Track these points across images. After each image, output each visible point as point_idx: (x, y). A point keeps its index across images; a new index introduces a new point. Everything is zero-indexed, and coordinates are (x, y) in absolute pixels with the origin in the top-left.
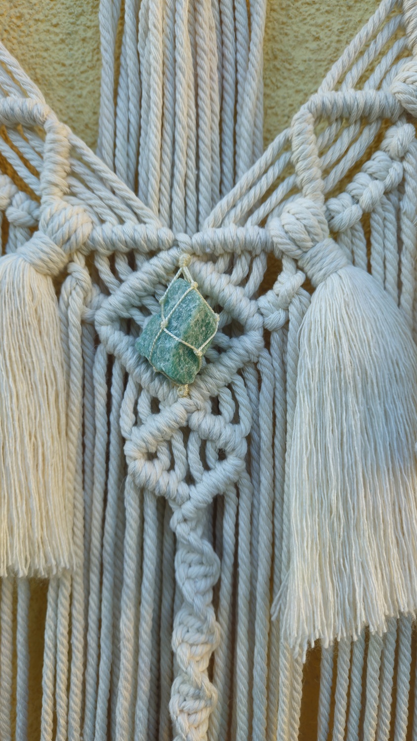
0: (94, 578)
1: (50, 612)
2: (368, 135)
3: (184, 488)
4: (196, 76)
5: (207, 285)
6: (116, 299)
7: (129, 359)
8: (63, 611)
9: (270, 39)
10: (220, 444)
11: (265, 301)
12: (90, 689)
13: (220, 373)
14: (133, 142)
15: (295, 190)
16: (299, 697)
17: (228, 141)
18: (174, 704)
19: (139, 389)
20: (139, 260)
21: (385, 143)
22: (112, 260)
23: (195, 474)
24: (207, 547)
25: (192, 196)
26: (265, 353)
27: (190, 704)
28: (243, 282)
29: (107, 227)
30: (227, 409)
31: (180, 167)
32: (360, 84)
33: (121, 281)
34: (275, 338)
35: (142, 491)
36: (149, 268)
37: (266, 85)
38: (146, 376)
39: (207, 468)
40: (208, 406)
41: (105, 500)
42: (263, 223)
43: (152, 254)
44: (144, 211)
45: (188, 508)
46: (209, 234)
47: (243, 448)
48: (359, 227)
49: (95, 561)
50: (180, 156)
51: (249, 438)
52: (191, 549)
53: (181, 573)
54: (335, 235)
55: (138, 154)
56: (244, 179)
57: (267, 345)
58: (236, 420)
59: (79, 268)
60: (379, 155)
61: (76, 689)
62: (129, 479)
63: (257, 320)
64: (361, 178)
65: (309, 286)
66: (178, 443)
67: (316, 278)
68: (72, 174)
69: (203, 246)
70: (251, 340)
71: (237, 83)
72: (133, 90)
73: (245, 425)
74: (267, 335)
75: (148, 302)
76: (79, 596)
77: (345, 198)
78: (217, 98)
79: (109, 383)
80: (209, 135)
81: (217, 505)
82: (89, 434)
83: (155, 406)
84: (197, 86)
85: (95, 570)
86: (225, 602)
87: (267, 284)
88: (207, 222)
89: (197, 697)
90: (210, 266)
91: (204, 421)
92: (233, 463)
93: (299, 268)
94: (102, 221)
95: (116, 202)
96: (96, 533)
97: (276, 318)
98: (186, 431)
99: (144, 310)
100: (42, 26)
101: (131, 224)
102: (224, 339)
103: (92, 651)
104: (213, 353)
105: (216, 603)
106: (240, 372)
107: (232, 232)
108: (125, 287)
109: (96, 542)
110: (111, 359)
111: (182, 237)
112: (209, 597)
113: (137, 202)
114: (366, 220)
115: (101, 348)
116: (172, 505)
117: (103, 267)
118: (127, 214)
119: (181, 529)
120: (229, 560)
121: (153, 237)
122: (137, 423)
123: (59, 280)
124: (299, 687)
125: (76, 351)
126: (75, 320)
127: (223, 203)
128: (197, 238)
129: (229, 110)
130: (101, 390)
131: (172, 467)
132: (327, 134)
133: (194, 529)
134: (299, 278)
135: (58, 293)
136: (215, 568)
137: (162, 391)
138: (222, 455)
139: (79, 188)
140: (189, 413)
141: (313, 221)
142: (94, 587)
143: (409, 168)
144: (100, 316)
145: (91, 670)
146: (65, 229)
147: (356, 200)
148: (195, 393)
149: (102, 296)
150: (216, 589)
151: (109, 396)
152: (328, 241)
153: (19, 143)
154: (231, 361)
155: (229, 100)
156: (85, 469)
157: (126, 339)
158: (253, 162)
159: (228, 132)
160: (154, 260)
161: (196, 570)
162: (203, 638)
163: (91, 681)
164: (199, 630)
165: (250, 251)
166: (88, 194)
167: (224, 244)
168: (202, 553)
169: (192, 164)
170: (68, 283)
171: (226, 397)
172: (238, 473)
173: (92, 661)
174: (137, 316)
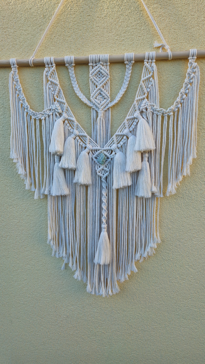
0: (93, 186)
1: (88, 190)
2: (122, 137)
3: (103, 176)
4: (103, 130)
5: (105, 154)
6: (95, 155)
7: (97, 162)
8: (90, 190)
9: (111, 123)
10: (107, 171)
11: (111, 155)
12: (93, 199)
13: (106, 163)
14: (96, 136)
15: (114, 143)
16: (116, 198)
17: (107, 136)
18: (103, 199)
19: (98, 165)
20: (97, 151)
21: (124, 138)
22: (94, 151)
23: (104, 174)
24: (106, 182)
25: (103, 143)
26: (111, 161)
27: (104, 198)
28: (109, 153)
29: (94, 147)
30: (107, 167)
31: (101, 140)
32: (120, 132)
33: (95, 153)
34: (112, 159)
35: (98, 176)
36: (98, 152)
37: (111, 129)
38: (98, 164)
39: (105, 173)
40: (105, 167)
41: (94, 177)
42: (111, 147)
43: (99, 150)
44: (98, 146)
45: (103, 178)
46: (105, 148)
47: (109, 171)
48: (121, 147)
49: (93, 184)
50: (101, 139)
51: (110, 170)
52: (104, 182)
53: (103, 185)
54: (118, 148)
55: (96, 138)
56: (109, 142)
57: (112, 160)
58: (108, 168)
59: (91, 152)
60: (123, 139)
61: (92, 198)
62: (97, 175)
63: (110, 157)
64: (121, 142)
65: (116, 154)
66: (102, 171)
67: (116, 153)
68: (90, 141)
69: (104, 150)
70: (110, 159)
71: (108, 129)
72: (96, 130)
73: (109, 169)
74: (111, 159)
75: (98, 155)
76: (92, 188)
77: (119, 144)
78: (105, 132)
79: (94, 164)
80: (105, 136)
81: (106, 177)
82: (92, 170)
83: (99, 167)
84: (103, 131)
85: (93, 185)
86: (108, 188)
87: (111, 153)
88: (105, 147)
89: (105, 198)
90: (105, 151)
91: (105, 168)
92: (108, 173)
93: (115, 152)
94: (93, 147)
95: (95, 145)
96: (93, 181)
97: (112, 157)
98: (103, 169)
99: (98, 156)
100: (84, 121)
101: (96, 147)
102: (107, 159)
103: (93, 194)
104: (106, 161)
105: (107, 188)
106: (109, 163)
107: (107, 148)
108: (96, 154)
109: (93, 182)
110: (94, 162)
111: (102, 148)
112: (106, 187)
113: (97, 145)
114: (122, 146)
115: (93, 161)
116: (102, 177)
117: (93, 152)
118: (96, 146)
119: (103, 180)
120: (108, 184)
121: (99, 149)
122: (98, 169)
123: (89, 153)
124: (116, 197)
125: (91, 161)
126: (90, 158)
127: (106, 145)
128: (104, 148)
129: (107, 132)
130: (93, 165)
131: (102, 173)
132: (117, 137)
133: (104, 180)
134: (115, 153)
135: (89, 155)
136: (106, 184)
137: (100, 165)
138: (107, 172)
139: (90, 143)
140: (103, 167)
141: (116, 147)
142: (93, 187)
143: (126, 141)
144: (93, 157)
145: (93, 197)
146: (90, 148)
147: (120, 144)
148: (104, 165)
149: (93, 155)
150: (107, 187)
151: (94, 166)
152: (118, 149)
153: (83, 138)
154: (108, 162)
155: (107, 131)
156: (92, 174)
157: (96, 160)
158: (110, 140)
159: (107, 135)
160: (99, 151)
161: (104, 184)
162: (105, 192)
163: (93, 198)
164: (105, 191)
165: (109, 150)
166: (91, 144)
167: (106, 149)
168: (105, 182)
169: (103, 140)
170: (90, 154)
171: (107, 166)
172: (109, 174)
173: (93, 195)
174: (97, 157)
